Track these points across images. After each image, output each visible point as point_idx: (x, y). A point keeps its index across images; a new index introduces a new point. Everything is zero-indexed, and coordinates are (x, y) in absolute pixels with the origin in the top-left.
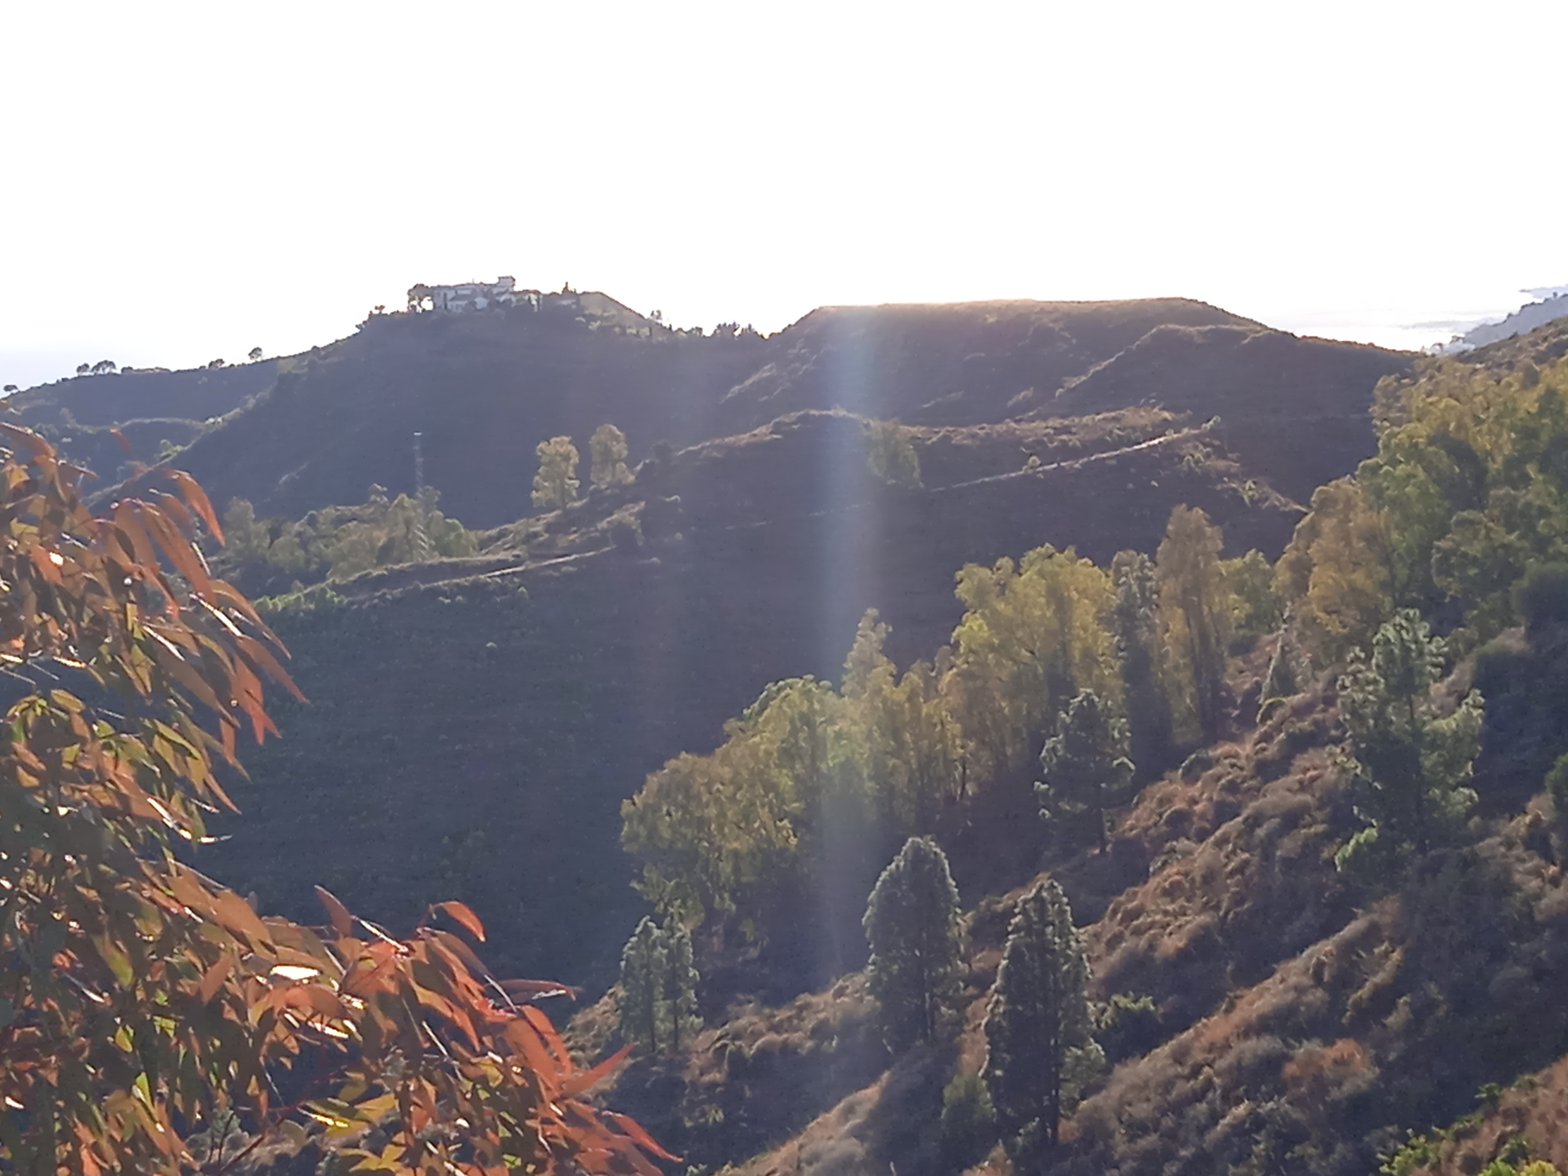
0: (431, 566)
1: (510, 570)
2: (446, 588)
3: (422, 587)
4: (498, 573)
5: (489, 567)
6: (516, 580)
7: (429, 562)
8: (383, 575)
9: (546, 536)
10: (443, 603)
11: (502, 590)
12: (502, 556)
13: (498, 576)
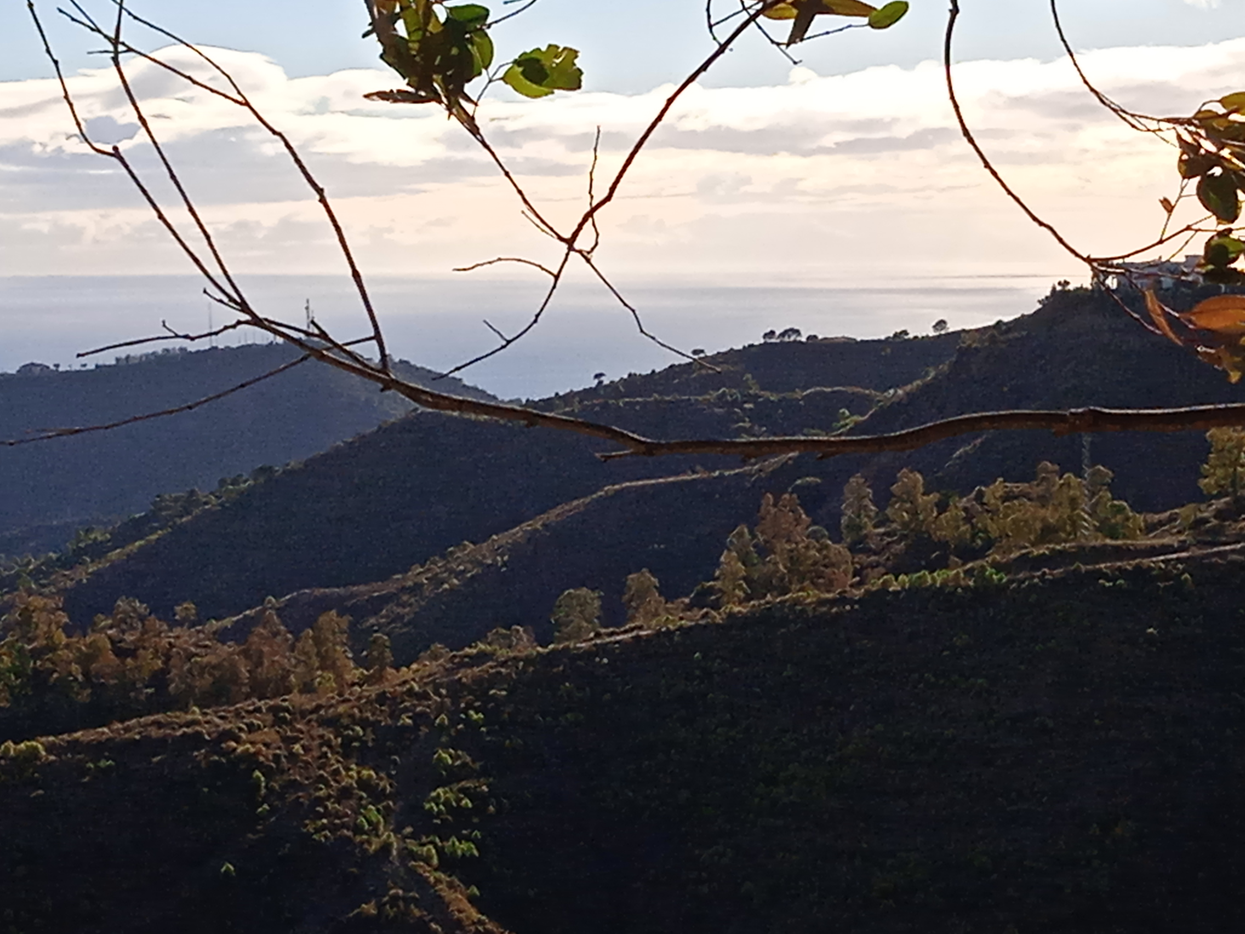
0: (1094, 547)
1: (1174, 556)
2: (1108, 571)
3: (1083, 568)
4: (1162, 558)
5: (1153, 551)
6: (1180, 566)
7: (1093, 543)
8: (1044, 554)
10: (1104, 586)
11: (1165, 575)
12: (1166, 540)
13: (1163, 561)
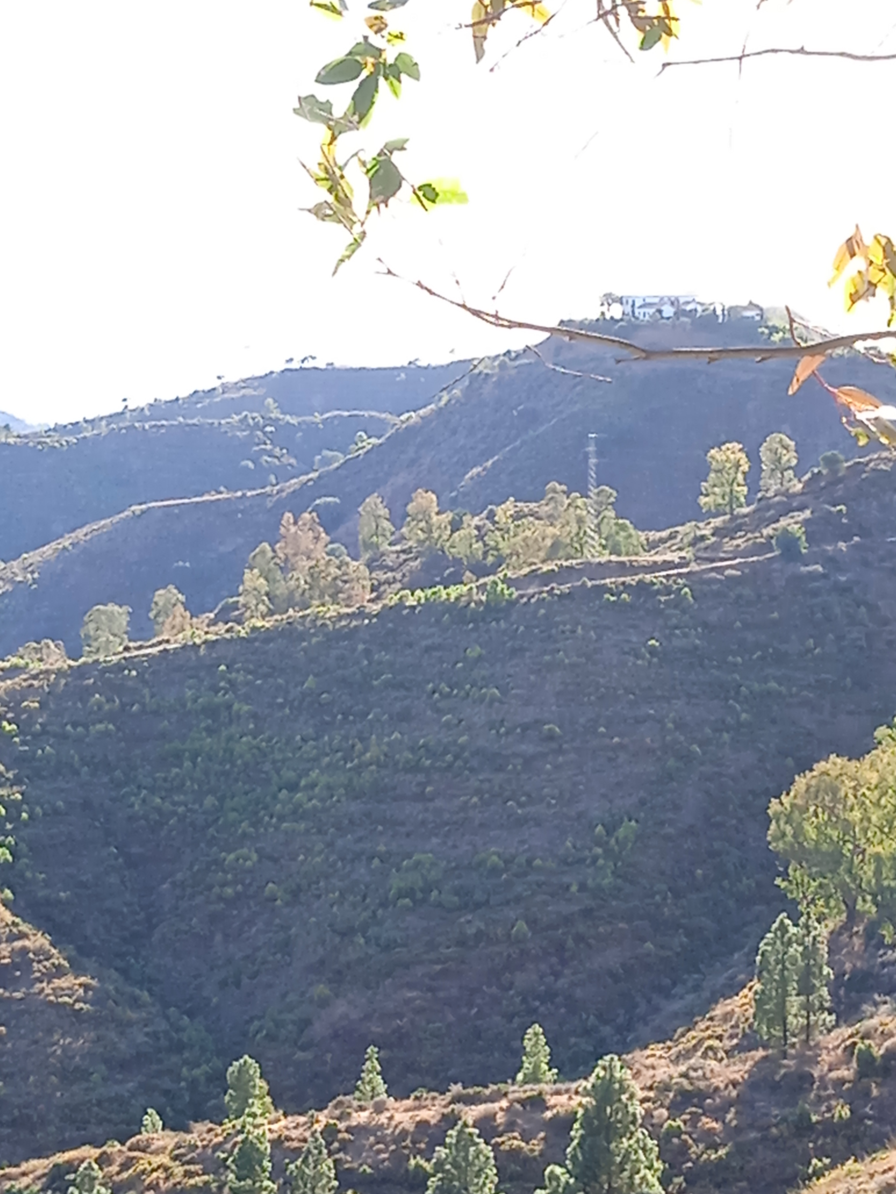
0: (599, 563)
1: (675, 571)
2: (613, 586)
3: (589, 584)
4: (664, 573)
5: (654, 567)
6: (680, 581)
7: (597, 560)
9: (713, 539)
10: (608, 599)
11: (668, 591)
12: (669, 557)
